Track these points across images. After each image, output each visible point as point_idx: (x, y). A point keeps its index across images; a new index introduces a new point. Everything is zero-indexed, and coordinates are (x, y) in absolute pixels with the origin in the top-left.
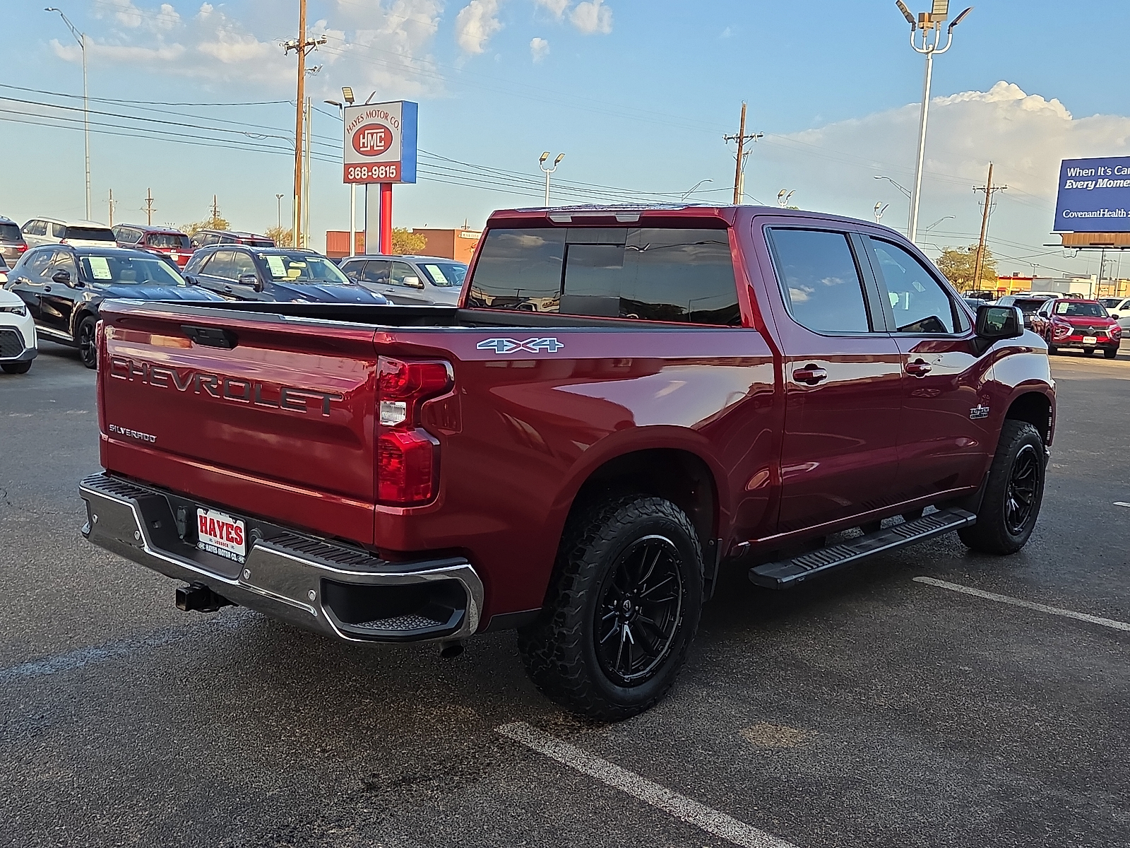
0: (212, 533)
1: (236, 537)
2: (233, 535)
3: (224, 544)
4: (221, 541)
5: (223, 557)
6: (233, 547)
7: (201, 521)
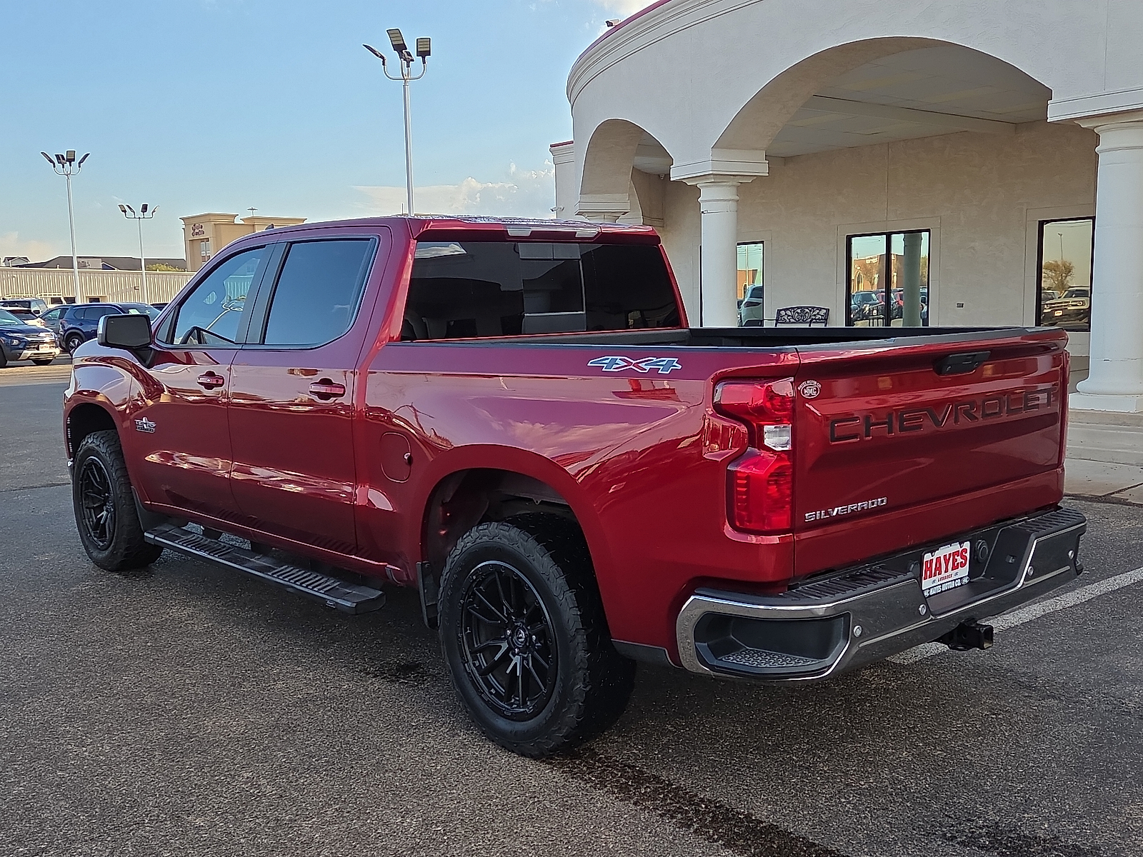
0: (938, 572)
1: (962, 560)
2: (959, 560)
3: (948, 577)
4: (947, 574)
5: (948, 590)
6: (956, 574)
7: (927, 566)
